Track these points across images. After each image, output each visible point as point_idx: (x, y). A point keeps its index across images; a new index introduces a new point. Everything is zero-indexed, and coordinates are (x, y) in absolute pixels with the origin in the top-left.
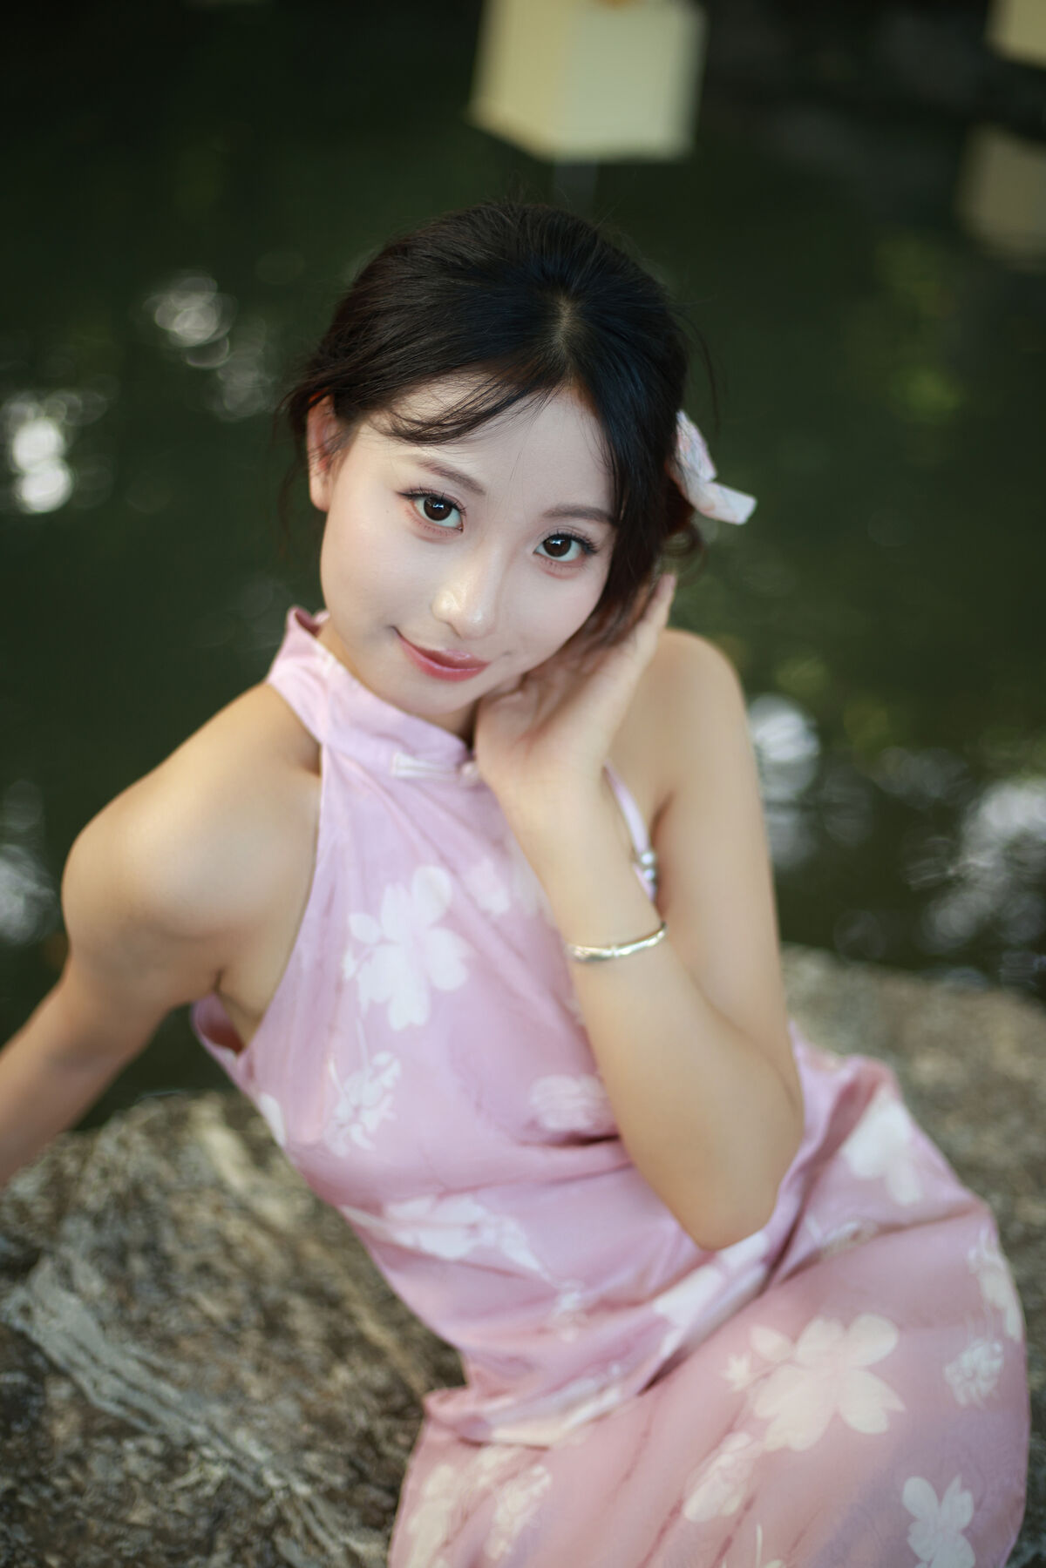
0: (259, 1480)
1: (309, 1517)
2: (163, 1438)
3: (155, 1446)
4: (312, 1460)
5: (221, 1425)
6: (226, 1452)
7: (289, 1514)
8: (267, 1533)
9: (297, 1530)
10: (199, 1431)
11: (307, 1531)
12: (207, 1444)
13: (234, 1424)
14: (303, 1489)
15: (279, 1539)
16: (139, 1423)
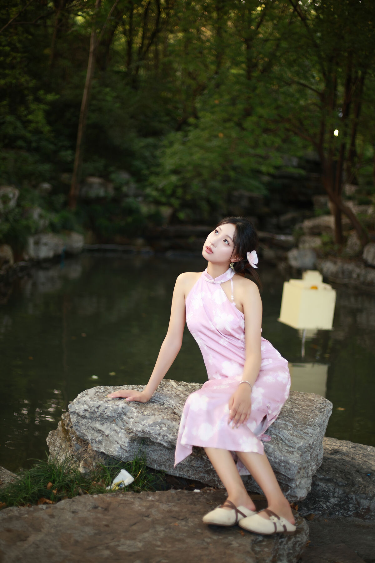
0: (173, 406)
1: (179, 408)
2: (160, 403)
3: (159, 404)
4: (180, 402)
5: (168, 401)
6: (169, 403)
7: (176, 408)
8: (173, 410)
9: (177, 408)
10: (165, 401)
11: (178, 409)
12: (166, 403)
13: (170, 400)
14: (178, 405)
15: (175, 410)
16: (157, 402)
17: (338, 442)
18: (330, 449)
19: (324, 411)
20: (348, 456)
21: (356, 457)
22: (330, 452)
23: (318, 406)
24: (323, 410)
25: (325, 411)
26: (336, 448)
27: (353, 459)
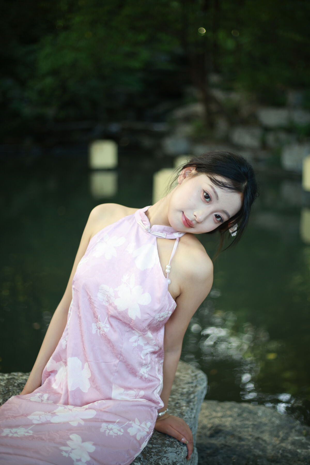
17: (218, 409)
18: (209, 426)
19: (194, 398)
20: (233, 435)
21: (245, 435)
22: (208, 433)
23: (185, 390)
24: (192, 396)
25: (196, 398)
26: (217, 421)
27: (240, 439)
